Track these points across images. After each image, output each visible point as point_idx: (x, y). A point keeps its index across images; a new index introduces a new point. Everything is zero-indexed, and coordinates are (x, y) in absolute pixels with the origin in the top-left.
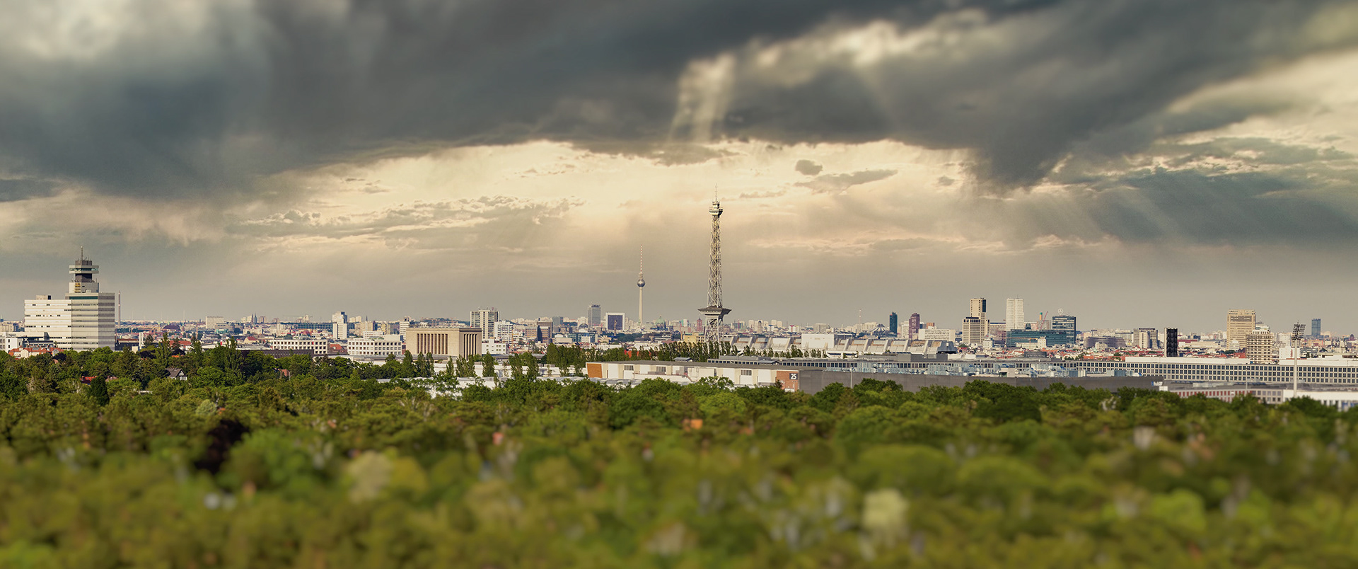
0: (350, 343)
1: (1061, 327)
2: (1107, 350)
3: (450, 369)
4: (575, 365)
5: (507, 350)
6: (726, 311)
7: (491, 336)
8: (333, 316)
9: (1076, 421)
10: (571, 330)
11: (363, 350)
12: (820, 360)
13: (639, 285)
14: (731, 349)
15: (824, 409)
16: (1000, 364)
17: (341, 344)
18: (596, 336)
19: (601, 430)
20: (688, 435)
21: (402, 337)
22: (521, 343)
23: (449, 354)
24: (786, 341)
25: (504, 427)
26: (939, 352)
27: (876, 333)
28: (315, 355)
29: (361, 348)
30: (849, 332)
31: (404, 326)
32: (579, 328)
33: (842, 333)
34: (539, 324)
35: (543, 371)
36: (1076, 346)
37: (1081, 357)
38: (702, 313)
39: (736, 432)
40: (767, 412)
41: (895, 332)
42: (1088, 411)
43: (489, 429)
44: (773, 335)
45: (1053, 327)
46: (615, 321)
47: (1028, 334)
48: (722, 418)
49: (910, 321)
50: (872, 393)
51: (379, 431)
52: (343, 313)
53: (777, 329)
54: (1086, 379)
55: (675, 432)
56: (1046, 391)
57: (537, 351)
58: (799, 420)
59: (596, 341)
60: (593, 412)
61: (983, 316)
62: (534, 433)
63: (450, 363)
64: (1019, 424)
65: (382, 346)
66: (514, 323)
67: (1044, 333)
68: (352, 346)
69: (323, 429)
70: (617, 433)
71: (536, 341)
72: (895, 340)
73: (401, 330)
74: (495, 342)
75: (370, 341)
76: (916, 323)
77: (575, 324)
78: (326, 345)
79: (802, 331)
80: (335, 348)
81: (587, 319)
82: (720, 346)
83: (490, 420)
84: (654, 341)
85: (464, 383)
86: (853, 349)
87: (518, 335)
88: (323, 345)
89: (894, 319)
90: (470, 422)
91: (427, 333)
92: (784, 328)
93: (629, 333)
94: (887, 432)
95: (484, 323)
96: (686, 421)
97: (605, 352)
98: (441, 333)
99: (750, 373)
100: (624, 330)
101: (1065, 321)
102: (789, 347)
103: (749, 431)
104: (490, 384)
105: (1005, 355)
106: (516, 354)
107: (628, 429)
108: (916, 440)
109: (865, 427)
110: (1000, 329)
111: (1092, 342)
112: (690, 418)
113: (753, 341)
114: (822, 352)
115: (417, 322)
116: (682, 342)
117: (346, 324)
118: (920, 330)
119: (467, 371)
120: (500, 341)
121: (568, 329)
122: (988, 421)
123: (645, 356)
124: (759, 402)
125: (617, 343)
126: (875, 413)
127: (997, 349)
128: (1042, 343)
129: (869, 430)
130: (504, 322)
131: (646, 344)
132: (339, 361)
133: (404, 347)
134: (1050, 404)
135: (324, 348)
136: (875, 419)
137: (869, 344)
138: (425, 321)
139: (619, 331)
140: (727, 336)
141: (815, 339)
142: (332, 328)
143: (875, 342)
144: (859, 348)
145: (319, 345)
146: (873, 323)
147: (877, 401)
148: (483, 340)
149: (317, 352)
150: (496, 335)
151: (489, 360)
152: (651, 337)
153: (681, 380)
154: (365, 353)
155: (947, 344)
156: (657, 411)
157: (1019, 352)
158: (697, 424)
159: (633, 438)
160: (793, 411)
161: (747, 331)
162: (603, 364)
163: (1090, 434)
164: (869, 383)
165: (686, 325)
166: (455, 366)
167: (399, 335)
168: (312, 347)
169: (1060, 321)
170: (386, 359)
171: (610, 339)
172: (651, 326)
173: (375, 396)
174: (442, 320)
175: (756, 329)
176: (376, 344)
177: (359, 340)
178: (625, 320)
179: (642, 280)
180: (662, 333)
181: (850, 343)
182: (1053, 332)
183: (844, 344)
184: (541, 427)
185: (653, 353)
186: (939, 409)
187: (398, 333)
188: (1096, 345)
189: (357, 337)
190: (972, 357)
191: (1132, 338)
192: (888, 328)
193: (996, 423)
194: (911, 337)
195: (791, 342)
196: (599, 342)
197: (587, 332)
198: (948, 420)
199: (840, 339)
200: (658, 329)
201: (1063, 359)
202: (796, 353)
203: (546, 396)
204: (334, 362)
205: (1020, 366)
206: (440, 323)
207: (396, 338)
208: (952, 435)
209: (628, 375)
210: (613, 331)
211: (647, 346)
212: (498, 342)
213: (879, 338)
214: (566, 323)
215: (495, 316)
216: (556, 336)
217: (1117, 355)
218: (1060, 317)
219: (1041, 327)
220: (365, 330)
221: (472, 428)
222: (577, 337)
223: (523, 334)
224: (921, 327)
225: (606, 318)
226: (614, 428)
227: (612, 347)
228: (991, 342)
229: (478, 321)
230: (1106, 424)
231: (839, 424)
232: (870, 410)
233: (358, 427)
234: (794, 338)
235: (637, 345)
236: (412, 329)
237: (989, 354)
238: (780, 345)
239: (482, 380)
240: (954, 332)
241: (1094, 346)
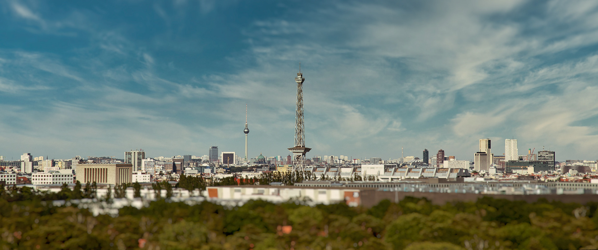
0: (34, 176)
1: (545, 159)
2: (577, 175)
3: (109, 194)
4: (199, 189)
5: (151, 179)
6: (307, 150)
7: (139, 169)
8: (22, 156)
9: (556, 224)
10: (197, 165)
11: (43, 181)
12: (374, 183)
13: (245, 132)
14: (311, 176)
15: (378, 216)
16: (501, 185)
17: (27, 177)
18: (215, 168)
19: (218, 235)
20: (280, 238)
21: (73, 171)
22: (161, 174)
23: (108, 183)
24: (350, 170)
25: (146, 235)
26: (458, 177)
27: (413, 164)
28: (7, 185)
29: (42, 179)
30: (395, 163)
31: (75, 163)
32: (203, 163)
33: (390, 164)
34: (174, 161)
35: (177, 193)
36: (555, 172)
37: (560, 180)
38: (291, 151)
39: (316, 235)
40: (336, 220)
41: (427, 163)
42: (565, 217)
43: (135, 237)
44: (341, 166)
45: (539, 159)
46: (229, 158)
47: (520, 163)
48: (305, 225)
49: (438, 155)
50: (411, 205)
51: (54, 240)
52: (29, 154)
53: (344, 162)
54: (563, 196)
55: (271, 236)
56: (534, 204)
57: (172, 179)
58: (360, 225)
59: (215, 172)
60: (211, 223)
61: (489, 151)
62: (168, 239)
63: (109, 189)
64: (517, 227)
65: (58, 178)
66: (156, 160)
67: (532, 163)
68: (35, 178)
69: (10, 240)
70: (229, 237)
71: (172, 172)
72: (427, 168)
73: (72, 166)
74: (142, 173)
75: (49, 174)
76: (442, 156)
77: (200, 160)
78: (15, 178)
79: (362, 163)
80: (22, 179)
81: (208, 157)
82: (304, 174)
83: (136, 231)
84: (256, 171)
85: (119, 203)
86: (397, 176)
87: (159, 168)
88: (13, 178)
89: (426, 154)
90: (122, 231)
91: (92, 167)
92: (349, 161)
93: (238, 166)
94: (422, 232)
95: (134, 160)
96: (279, 228)
97: (221, 180)
98: (103, 167)
99: (324, 193)
100: (235, 164)
101: (547, 154)
102: (352, 174)
103: (325, 233)
104: (138, 204)
105: (505, 178)
106: (157, 182)
107: (237, 234)
108: (442, 239)
109: (406, 229)
110: (501, 160)
111: (566, 169)
112: (282, 225)
113: (327, 170)
114: (376, 177)
115: (85, 160)
116: (277, 172)
117: (31, 162)
118: (445, 162)
119: (121, 195)
120: (146, 173)
121: (195, 164)
122: (494, 224)
123: (250, 183)
124: (332, 213)
125: (229, 173)
126: (414, 219)
127: (499, 174)
128: (530, 170)
129: (409, 232)
130: (149, 160)
131: (250, 173)
132: (25, 189)
133: (75, 178)
134: (539, 213)
135: (14, 179)
136: (414, 223)
137: (409, 171)
138: (91, 159)
139: (232, 165)
140: (309, 167)
141: (371, 168)
142: (21, 165)
143: (413, 170)
144: (401, 175)
145: (10, 178)
146: (411, 157)
147: (415, 211)
148: (133, 172)
149: (8, 183)
150: (143, 169)
151: (137, 187)
152: (254, 169)
153: (275, 199)
154: (45, 183)
155: (464, 171)
156: (257, 221)
157: (515, 176)
158: (287, 230)
159: (240, 241)
160: (355, 219)
161: (323, 163)
162: (219, 189)
163: (567, 234)
164: (410, 198)
165: (279, 160)
166: (113, 191)
167: (72, 170)
168: (5, 179)
169: (544, 154)
170: (61, 187)
171: (225, 170)
172: (255, 160)
173: (51, 214)
174: (104, 158)
175: (329, 162)
176: (53, 176)
177: (40, 174)
178: (236, 157)
179: (247, 129)
180: (262, 166)
181: (395, 171)
182: (539, 162)
183: (391, 172)
184: (173, 235)
185: (256, 179)
186: (460, 216)
187: (71, 168)
188: (570, 171)
189: (39, 171)
190: (482, 180)
191: (596, 167)
192: (422, 160)
193: (500, 226)
194: (438, 166)
195: (354, 170)
196: (217, 172)
197: (208, 165)
198: (466, 224)
199: (388, 168)
200: (259, 163)
201: (546, 181)
202: (358, 178)
203: (178, 211)
204: (21, 190)
205: (515, 185)
206: (103, 161)
207: (69, 172)
208: (468, 235)
209: (237, 196)
210: (227, 165)
211: (251, 175)
212: (144, 173)
213: (416, 167)
214: (194, 160)
215: (142, 155)
216: (186, 169)
217: (585, 178)
218: (544, 152)
219: (530, 159)
220: (46, 165)
221: (123, 236)
222: (201, 169)
223: (163, 168)
224: (446, 159)
225: (222, 156)
226: (228, 234)
227: (226, 176)
228: (495, 170)
229: (130, 159)
230: (578, 227)
231: (388, 228)
232: (410, 217)
233: (37, 237)
234: (356, 168)
235: (244, 175)
236: (80, 165)
237: (493, 177)
238: (347, 173)
239: (132, 201)
240: (469, 162)
241: (568, 172)
